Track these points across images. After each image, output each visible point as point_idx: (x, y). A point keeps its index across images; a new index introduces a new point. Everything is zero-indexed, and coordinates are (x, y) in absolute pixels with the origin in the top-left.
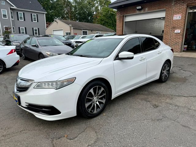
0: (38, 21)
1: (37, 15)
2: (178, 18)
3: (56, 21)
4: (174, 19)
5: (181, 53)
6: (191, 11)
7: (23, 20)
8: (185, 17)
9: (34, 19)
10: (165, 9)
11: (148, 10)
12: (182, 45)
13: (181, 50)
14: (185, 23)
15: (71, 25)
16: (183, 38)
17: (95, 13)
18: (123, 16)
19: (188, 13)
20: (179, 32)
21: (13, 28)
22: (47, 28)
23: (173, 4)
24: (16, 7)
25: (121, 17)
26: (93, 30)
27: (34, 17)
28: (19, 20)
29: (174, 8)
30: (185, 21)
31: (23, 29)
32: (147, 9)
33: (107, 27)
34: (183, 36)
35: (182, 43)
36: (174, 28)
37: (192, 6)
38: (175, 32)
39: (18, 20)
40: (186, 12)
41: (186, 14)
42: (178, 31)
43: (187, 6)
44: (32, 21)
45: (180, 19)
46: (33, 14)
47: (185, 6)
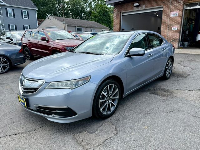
0: (29, 18)
1: (28, 12)
2: (175, 15)
3: (48, 18)
4: (171, 16)
5: (178, 50)
6: (188, 8)
7: (13, 17)
8: (182, 14)
9: (24, 15)
10: (162, 6)
11: (146, 7)
12: (179, 42)
13: (178, 47)
14: (182, 20)
15: (64, 23)
16: (180, 35)
17: (88, 10)
18: (121, 13)
19: (185, 10)
20: (177, 29)
21: (3, 25)
22: (38, 25)
23: (170, 1)
24: (5, 2)
25: (118, 14)
26: (87, 27)
27: (24, 14)
28: (9, 17)
29: (171, 5)
30: (182, 18)
31: (12, 27)
32: (144, 6)
33: (102, 24)
34: (180, 33)
35: (179, 40)
36: (172, 25)
37: (188, 4)
38: (173, 29)
39: (7, 16)
40: (183, 9)
41: (183, 11)
42: (175, 28)
43: (184, 3)
44: (23, 18)
45: (177, 16)
46: (23, 11)
47: (182, 3)
